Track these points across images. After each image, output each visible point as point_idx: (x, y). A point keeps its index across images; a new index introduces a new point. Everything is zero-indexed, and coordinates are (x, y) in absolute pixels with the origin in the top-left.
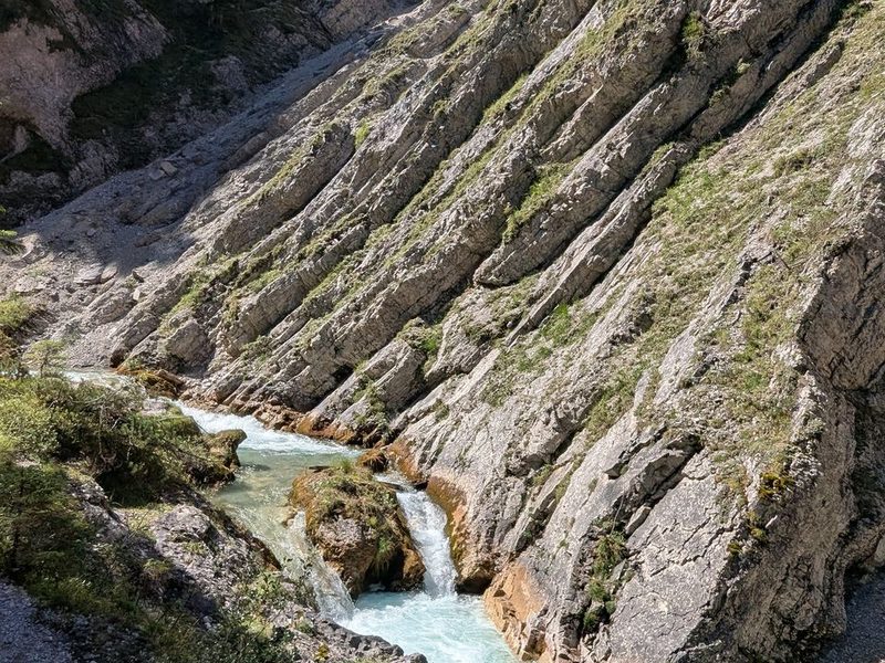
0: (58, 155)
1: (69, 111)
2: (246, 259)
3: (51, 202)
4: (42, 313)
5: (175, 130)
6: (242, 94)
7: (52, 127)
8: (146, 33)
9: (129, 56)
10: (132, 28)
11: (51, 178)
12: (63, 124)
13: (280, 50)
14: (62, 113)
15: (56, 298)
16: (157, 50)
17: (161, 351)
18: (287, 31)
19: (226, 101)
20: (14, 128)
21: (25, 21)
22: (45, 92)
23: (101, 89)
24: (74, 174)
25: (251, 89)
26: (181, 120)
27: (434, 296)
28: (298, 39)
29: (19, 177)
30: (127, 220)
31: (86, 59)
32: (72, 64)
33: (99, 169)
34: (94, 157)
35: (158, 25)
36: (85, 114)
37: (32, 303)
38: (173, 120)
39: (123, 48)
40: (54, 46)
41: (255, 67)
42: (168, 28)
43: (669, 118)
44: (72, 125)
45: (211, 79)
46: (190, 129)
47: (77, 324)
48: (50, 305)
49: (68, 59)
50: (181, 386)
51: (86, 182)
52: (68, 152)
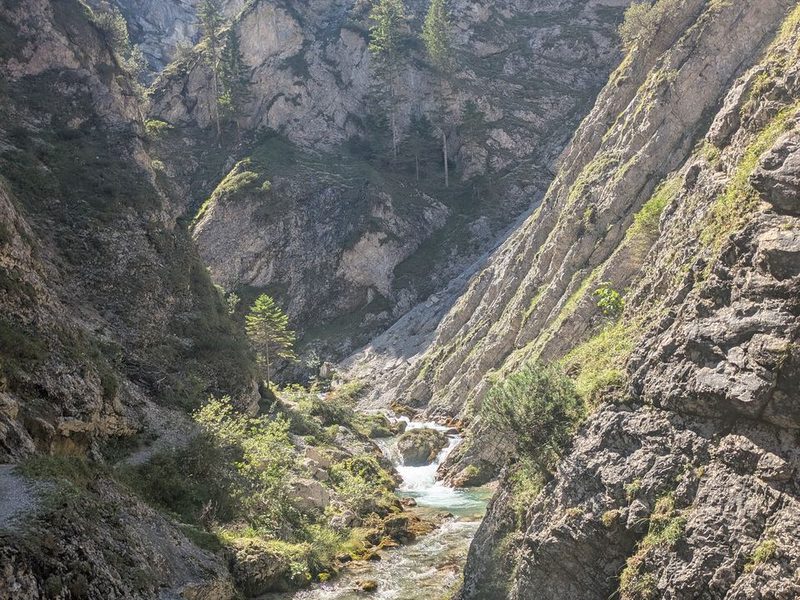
0: (387, 300)
1: (392, 275)
2: (446, 348)
3: (384, 327)
4: (367, 386)
5: (448, 273)
6: (487, 240)
7: (384, 286)
8: (436, 214)
9: (426, 232)
10: (428, 214)
11: (384, 314)
12: (388, 283)
13: (518, 201)
14: (389, 277)
15: (374, 378)
16: (443, 222)
17: (408, 398)
18: (523, 186)
19: (477, 247)
20: (367, 290)
21: (367, 233)
22: (380, 268)
23: (409, 258)
24: (395, 310)
25: (493, 235)
26: (451, 266)
27: (500, 356)
28: (530, 189)
29: (370, 317)
30: (413, 333)
31: (401, 242)
32: (393, 248)
33: (407, 304)
34: (404, 298)
35: (443, 207)
36: (401, 275)
37: (363, 382)
38: (447, 267)
39: (423, 228)
40: (382, 242)
41: (498, 219)
42: (449, 207)
43: (580, 258)
44: (394, 283)
45: (469, 235)
46: (456, 269)
47: (380, 389)
48: (372, 382)
49: (390, 246)
50: (415, 413)
51: (400, 314)
52: (392, 298)
